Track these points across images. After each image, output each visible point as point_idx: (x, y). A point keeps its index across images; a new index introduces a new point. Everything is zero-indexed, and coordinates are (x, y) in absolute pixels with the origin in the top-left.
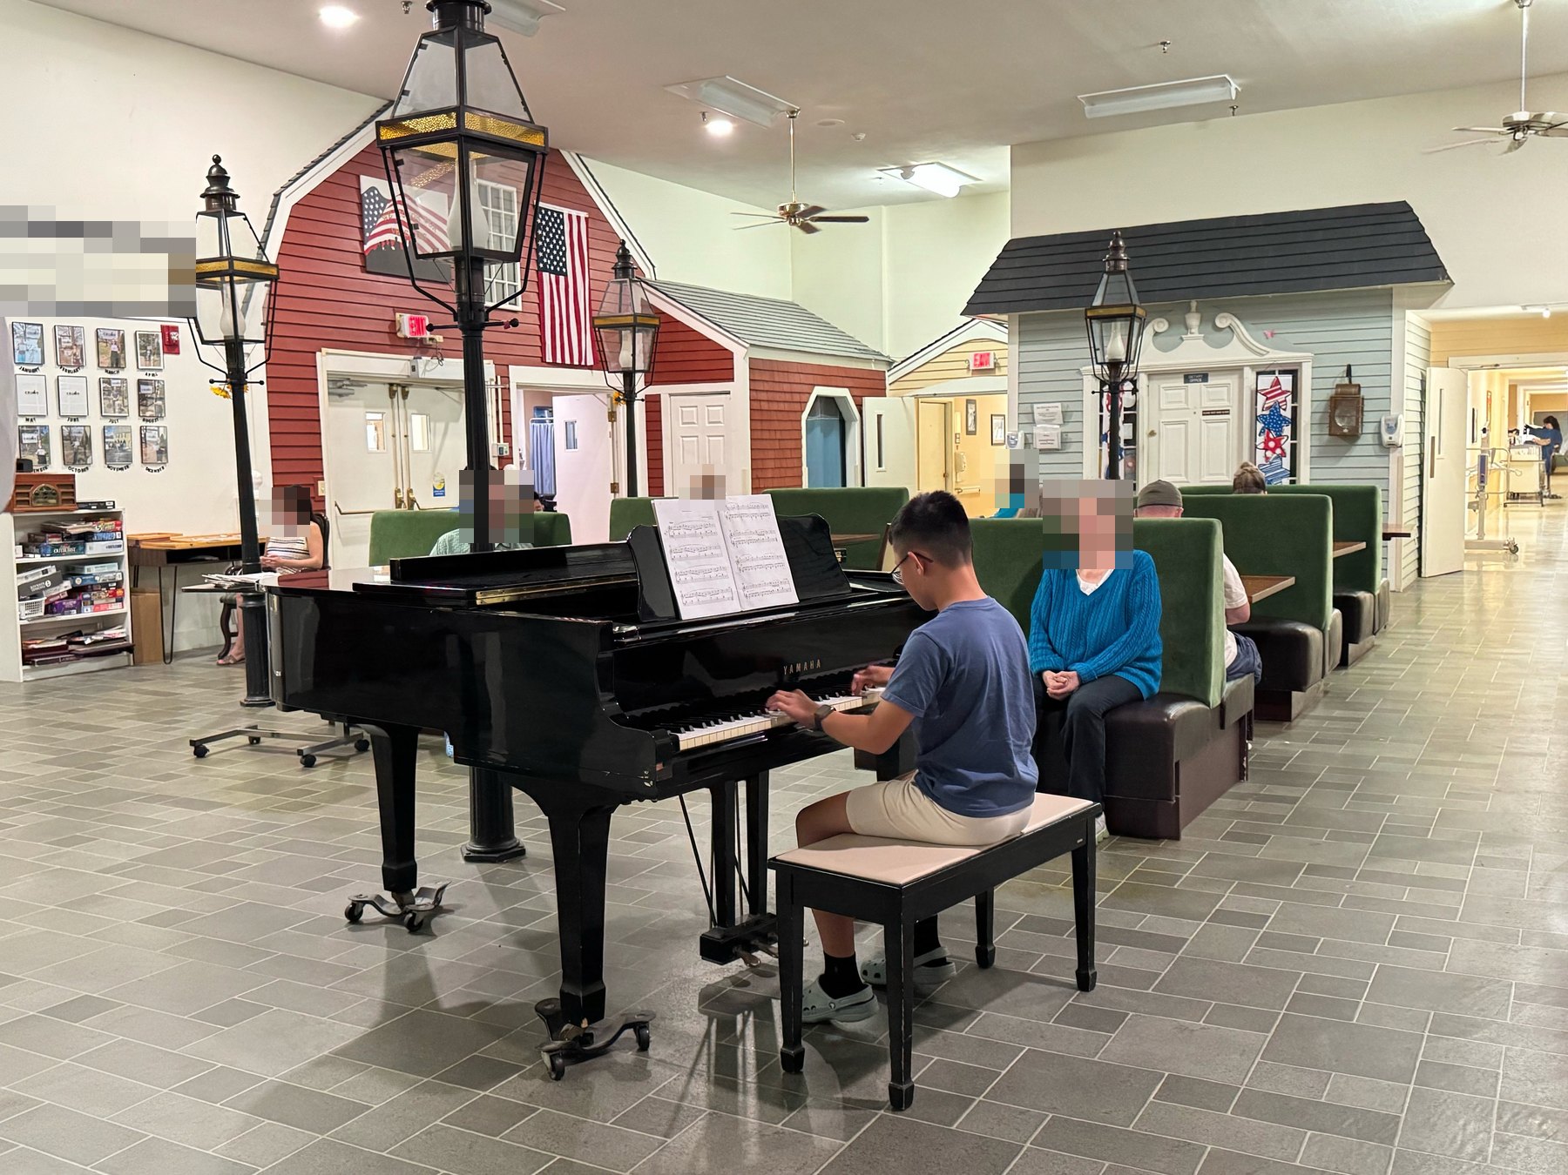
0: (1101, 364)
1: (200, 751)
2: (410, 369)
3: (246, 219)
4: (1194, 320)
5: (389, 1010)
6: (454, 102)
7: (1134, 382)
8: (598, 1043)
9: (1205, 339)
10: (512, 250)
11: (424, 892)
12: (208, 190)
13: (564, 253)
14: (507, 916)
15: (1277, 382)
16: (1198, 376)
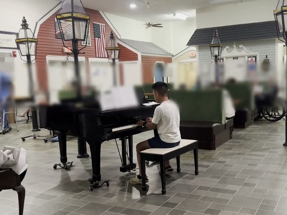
0: (213, 56)
1: (23, 139)
2: (66, 59)
3: (30, 30)
4: (234, 46)
5: (61, 182)
6: (71, 11)
7: (223, 59)
8: (100, 185)
9: (237, 50)
10: (83, 39)
11: (68, 163)
12: (22, 24)
13: (100, 33)
14: (85, 167)
15: (252, 59)
16: (236, 58)
